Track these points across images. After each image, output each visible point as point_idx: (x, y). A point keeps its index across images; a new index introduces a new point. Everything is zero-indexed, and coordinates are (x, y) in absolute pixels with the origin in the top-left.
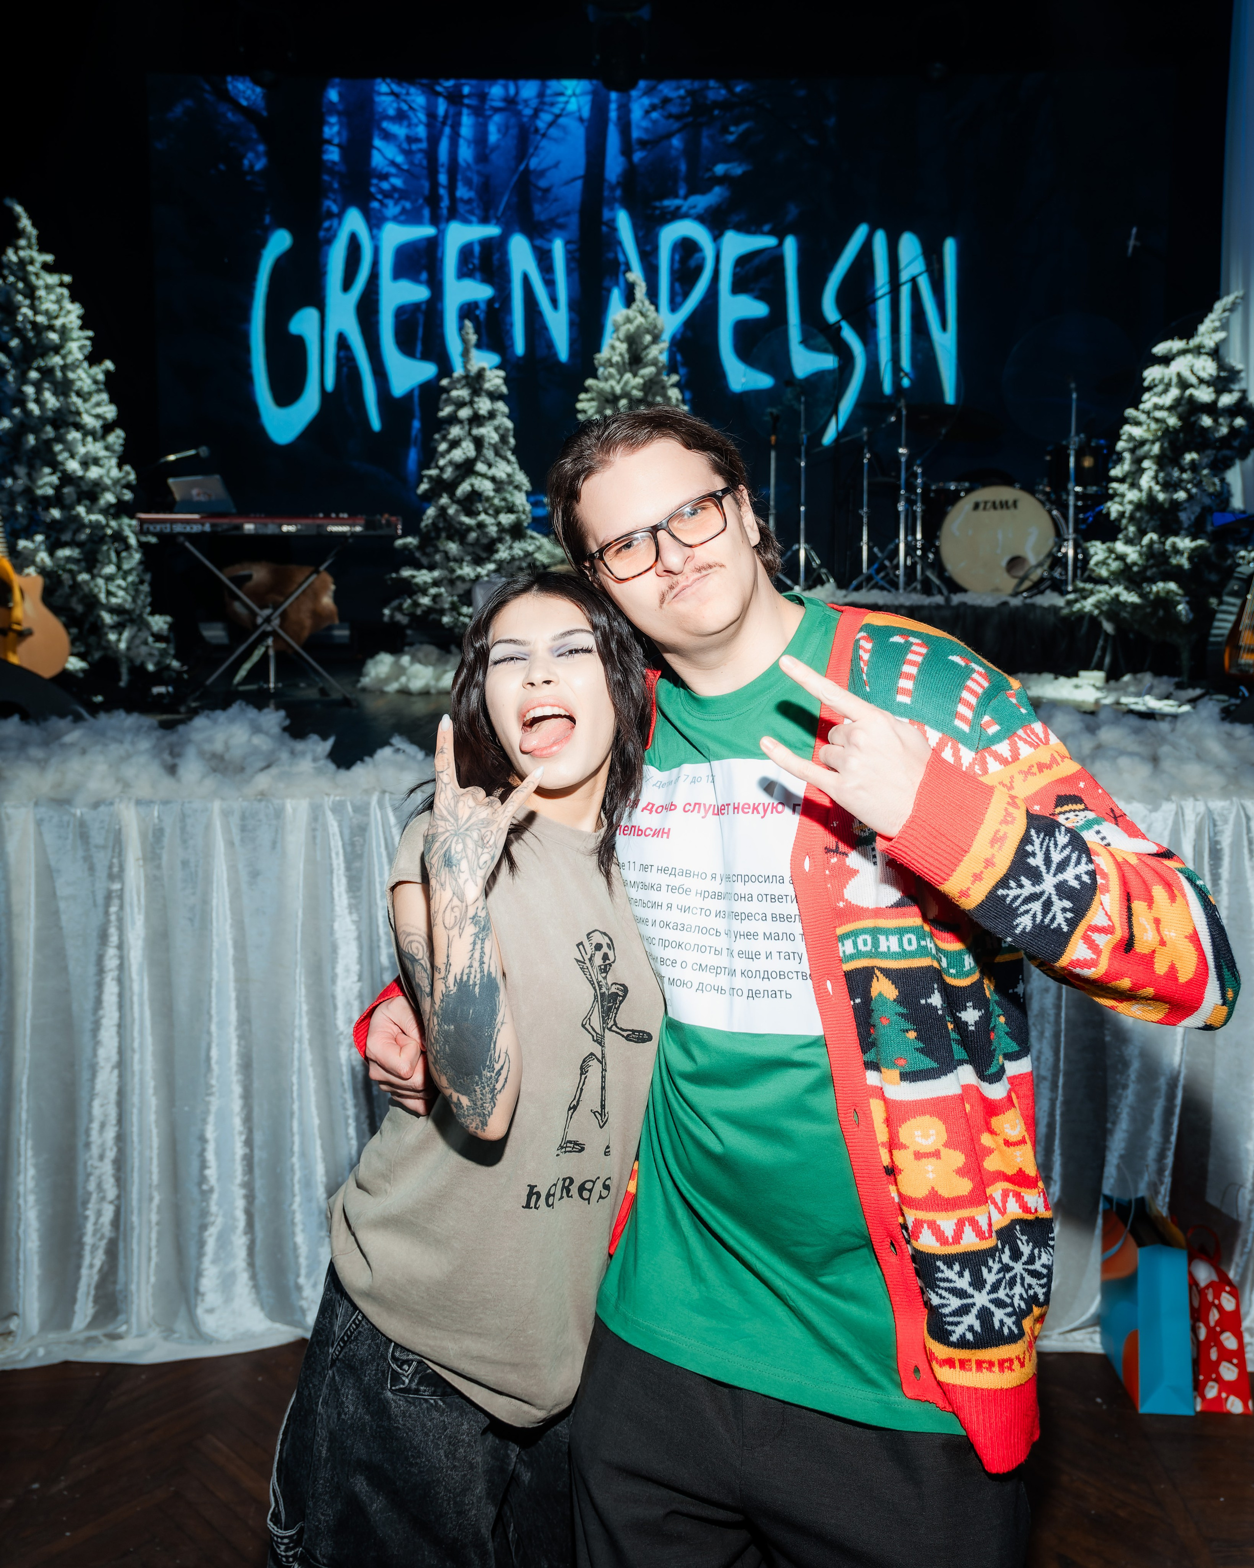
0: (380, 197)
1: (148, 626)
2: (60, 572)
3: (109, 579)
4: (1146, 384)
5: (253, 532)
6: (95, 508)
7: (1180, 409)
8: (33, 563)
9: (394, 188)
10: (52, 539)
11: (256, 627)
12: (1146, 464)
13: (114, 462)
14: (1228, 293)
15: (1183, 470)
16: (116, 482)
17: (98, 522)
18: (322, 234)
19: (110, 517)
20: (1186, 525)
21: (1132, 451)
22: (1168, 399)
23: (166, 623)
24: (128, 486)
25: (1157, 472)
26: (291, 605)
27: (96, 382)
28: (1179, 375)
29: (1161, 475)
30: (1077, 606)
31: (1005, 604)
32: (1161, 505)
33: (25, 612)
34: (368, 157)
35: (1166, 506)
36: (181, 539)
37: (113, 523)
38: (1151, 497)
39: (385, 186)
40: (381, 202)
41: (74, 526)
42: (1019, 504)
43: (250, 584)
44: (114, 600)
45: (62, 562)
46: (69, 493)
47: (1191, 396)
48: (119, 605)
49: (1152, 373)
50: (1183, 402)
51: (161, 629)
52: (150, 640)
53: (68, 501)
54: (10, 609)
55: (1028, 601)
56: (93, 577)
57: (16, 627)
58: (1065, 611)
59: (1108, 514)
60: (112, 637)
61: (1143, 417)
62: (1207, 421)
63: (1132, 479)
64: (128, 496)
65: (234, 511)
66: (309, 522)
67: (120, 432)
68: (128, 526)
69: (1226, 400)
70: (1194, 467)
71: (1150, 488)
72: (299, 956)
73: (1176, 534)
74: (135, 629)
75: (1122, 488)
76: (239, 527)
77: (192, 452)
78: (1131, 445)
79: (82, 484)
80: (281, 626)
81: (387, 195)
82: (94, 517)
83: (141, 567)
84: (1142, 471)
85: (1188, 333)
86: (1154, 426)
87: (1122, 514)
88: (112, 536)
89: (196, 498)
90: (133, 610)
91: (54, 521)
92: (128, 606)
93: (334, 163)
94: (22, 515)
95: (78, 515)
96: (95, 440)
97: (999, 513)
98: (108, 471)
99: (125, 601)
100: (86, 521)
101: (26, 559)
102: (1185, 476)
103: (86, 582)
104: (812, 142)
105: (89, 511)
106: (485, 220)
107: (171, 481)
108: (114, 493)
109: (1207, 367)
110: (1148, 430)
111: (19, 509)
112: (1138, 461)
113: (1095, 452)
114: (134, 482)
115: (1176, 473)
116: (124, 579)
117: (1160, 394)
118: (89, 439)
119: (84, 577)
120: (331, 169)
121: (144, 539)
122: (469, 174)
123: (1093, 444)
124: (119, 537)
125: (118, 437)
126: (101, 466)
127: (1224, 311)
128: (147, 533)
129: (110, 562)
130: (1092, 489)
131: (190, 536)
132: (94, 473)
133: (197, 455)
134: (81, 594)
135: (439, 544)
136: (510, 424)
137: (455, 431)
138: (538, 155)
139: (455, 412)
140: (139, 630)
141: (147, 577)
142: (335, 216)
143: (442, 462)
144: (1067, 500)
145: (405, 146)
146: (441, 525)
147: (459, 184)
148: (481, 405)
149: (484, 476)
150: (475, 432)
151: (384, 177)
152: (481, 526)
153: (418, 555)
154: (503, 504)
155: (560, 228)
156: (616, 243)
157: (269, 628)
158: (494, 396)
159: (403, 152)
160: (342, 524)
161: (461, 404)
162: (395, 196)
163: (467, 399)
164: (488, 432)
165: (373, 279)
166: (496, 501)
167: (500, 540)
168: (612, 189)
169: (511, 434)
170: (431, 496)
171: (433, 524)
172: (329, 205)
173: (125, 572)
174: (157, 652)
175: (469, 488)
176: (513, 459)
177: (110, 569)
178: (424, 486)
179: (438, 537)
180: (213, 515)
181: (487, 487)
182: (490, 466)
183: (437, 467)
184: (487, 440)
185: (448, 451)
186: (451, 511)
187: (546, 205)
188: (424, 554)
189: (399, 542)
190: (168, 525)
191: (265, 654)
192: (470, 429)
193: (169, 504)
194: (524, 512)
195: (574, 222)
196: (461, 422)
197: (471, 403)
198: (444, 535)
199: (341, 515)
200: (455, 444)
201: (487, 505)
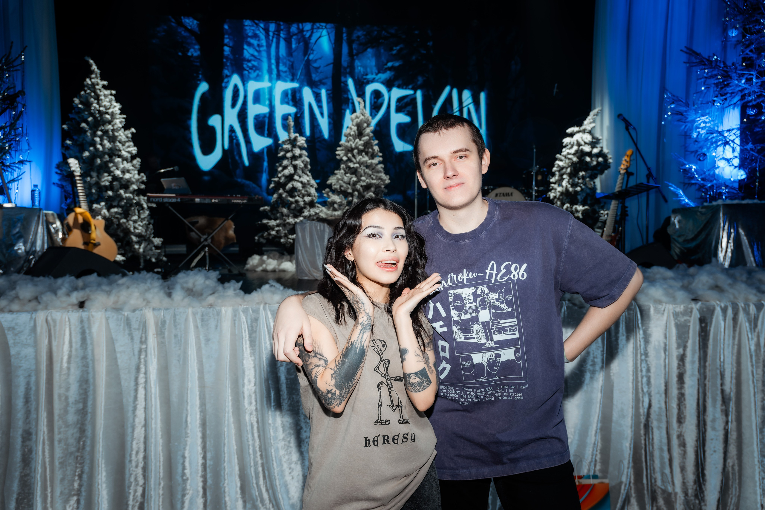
0: (248, 69)
1: (152, 242)
2: (113, 218)
3: (135, 222)
4: (564, 145)
5: (199, 202)
6: (128, 191)
7: (577, 155)
8: (100, 214)
9: (254, 66)
10: (109, 204)
11: (200, 243)
12: (565, 176)
13: (136, 172)
14: (595, 108)
15: (579, 179)
16: (137, 180)
17: (129, 197)
18: (223, 85)
19: (135, 195)
20: (580, 200)
21: (559, 171)
22: (573, 151)
23: (160, 241)
24: (143, 182)
25: (569, 180)
27: (127, 137)
28: (577, 141)
29: (571, 181)
32: (570, 193)
33: (96, 235)
34: (242, 53)
35: (573, 193)
36: (167, 205)
37: (136, 198)
38: (567, 190)
39: (250, 65)
40: (248, 71)
41: (118, 199)
42: (513, 194)
43: (198, 225)
44: (137, 231)
45: (113, 214)
46: (116, 185)
47: (582, 149)
48: (140, 233)
49: (566, 140)
50: (579, 152)
51: (158, 244)
52: (154, 248)
53: (116, 188)
54: (90, 234)
56: (128, 221)
57: (92, 241)
59: (549, 197)
60: (136, 247)
61: (563, 158)
62: (588, 159)
63: (559, 182)
64: (143, 186)
65: (191, 193)
66: (224, 198)
67: (138, 159)
68: (143, 200)
69: (595, 151)
70: (583, 177)
71: (567, 186)
72: (228, 375)
73: (577, 204)
74: (147, 243)
75: (555, 186)
76: (193, 200)
77: (171, 169)
78: (558, 169)
79: (122, 181)
80: (212, 242)
81: (251, 68)
82: (127, 195)
83: (149, 217)
84: (563, 179)
85: (580, 124)
86: (567, 161)
87: (555, 197)
88: (136, 204)
89: (174, 188)
90: (146, 235)
91: (110, 197)
92: (143, 233)
93: (228, 55)
94: (94, 194)
95: (120, 194)
96: (127, 162)
97: (505, 197)
98: (134, 176)
99: (142, 231)
100: (124, 196)
101: (97, 213)
102: (580, 181)
103: (124, 223)
104: (424, 52)
105: (125, 193)
106: (292, 80)
107: (162, 180)
108: (136, 185)
109: (588, 138)
110: (565, 163)
111: (93, 191)
112: (561, 176)
113: (542, 174)
114: (146, 181)
115: (576, 180)
116: (142, 222)
117: (570, 149)
118: (125, 162)
119: (123, 220)
120: (227, 58)
121: (150, 205)
122: (285, 61)
123: (542, 170)
124: (139, 204)
125: (138, 161)
126: (131, 173)
127: (594, 115)
128: (152, 202)
129: (135, 215)
130: (541, 188)
131: (171, 204)
132: (127, 176)
133: (173, 170)
134: (122, 228)
135: (279, 209)
136: (308, 160)
137: (285, 162)
138: (313, 53)
139: (285, 154)
140: (149, 244)
141: (152, 221)
142: (229, 77)
143: (280, 175)
144: (532, 193)
145: (257, 48)
146: (279, 202)
147: (281, 65)
148: (296, 151)
149: (298, 181)
150: (294, 163)
151: (249, 61)
152: (297, 202)
153: (269, 214)
154: (306, 193)
155: (324, 84)
156: (347, 91)
157: (206, 243)
158: (301, 148)
159: (257, 51)
160: (238, 200)
161: (287, 151)
162: (254, 69)
163: (290, 149)
164: (299, 163)
165: (245, 103)
166: (303, 192)
167: (305, 208)
168: (345, 69)
169: (309, 164)
170: (275, 190)
171: (276, 201)
172: (226, 72)
173: (142, 219)
174: (156, 254)
175: (291, 186)
176: (309, 174)
177: (135, 218)
178: (272, 185)
179: (278, 207)
180: (181, 195)
181: (299, 185)
182: (300, 177)
183: (278, 177)
184: (299, 166)
185: (282, 170)
186: (284, 196)
187: (318, 74)
188: (272, 214)
189: (262, 209)
190: (161, 199)
191: (205, 255)
192: (291, 162)
193: (161, 190)
194: (315, 196)
195: (329, 82)
196: (287, 158)
197: (292, 151)
198: (281, 206)
199: (238, 196)
200: (285, 168)
201: (299, 193)
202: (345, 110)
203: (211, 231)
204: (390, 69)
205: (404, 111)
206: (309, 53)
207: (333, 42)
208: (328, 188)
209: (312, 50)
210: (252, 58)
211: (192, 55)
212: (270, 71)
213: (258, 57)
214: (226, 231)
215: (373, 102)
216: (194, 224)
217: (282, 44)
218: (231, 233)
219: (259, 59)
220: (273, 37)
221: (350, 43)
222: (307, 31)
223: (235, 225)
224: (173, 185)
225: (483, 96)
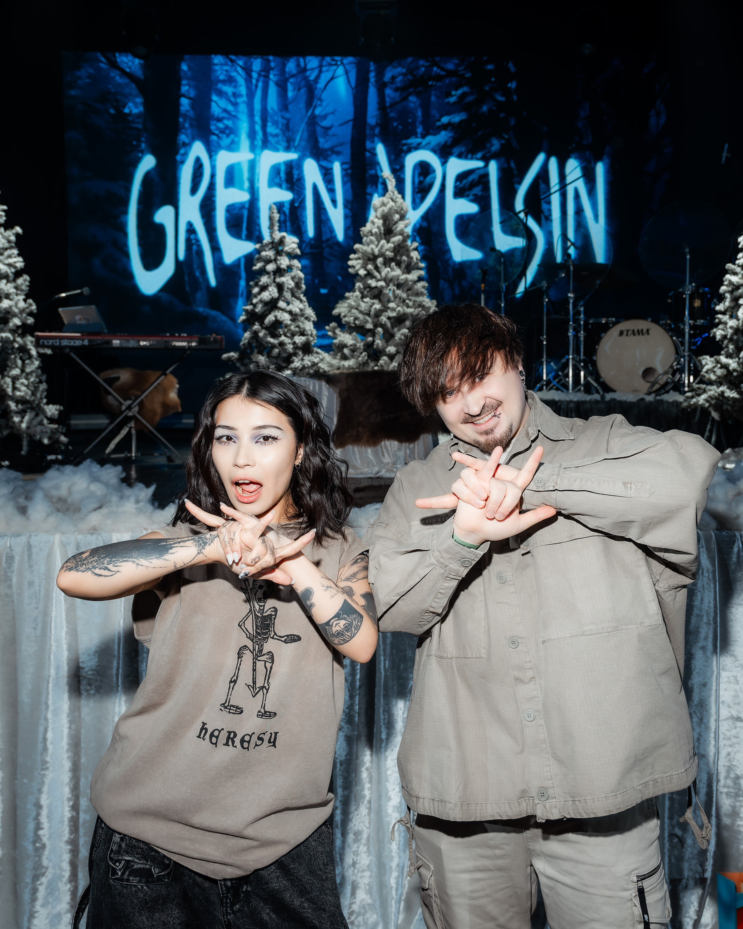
0: (217, 132)
1: (44, 412)
3: (15, 378)
4: (740, 246)
5: (118, 345)
6: (6, 329)
9: (227, 127)
11: (122, 412)
13: (23, 297)
16: (22, 311)
17: (8, 339)
18: (178, 158)
19: (16, 335)
21: (731, 292)
23: (56, 410)
24: (31, 314)
26: (146, 396)
27: (9, 242)
30: (694, 400)
31: (642, 399)
34: (209, 107)
36: (68, 350)
37: (19, 339)
39: (221, 125)
40: (217, 135)
42: (650, 332)
43: (118, 383)
44: (18, 393)
48: (22, 397)
51: (53, 414)
52: (45, 421)
55: (658, 398)
56: (3, 377)
58: (685, 404)
59: (715, 337)
60: (16, 419)
61: (738, 269)
63: (732, 311)
64: (30, 321)
65: (106, 331)
66: (159, 338)
67: (26, 277)
68: (30, 342)
74: (34, 414)
75: (725, 318)
76: (110, 342)
77: (79, 291)
78: (730, 288)
80: (139, 412)
81: (222, 131)
82: (4, 335)
83: (39, 371)
87: (725, 337)
88: (18, 349)
89: (79, 322)
90: (34, 401)
92: (29, 397)
93: (187, 111)
96: (8, 282)
97: (637, 337)
98: (16, 304)
99: (26, 394)
104: (501, 99)
106: (288, 149)
107: (60, 310)
108: (19, 318)
112: (735, 300)
113: (702, 297)
114: (35, 312)
116: (26, 379)
120: (185, 116)
121: (42, 351)
122: (276, 118)
123: (701, 291)
124: (23, 349)
125: (25, 280)
126: (11, 300)
128: (43, 346)
129: (17, 366)
130: (700, 322)
131: (74, 349)
132: (6, 304)
133: (82, 293)
135: (252, 357)
136: (302, 275)
137: (264, 279)
138: (321, 105)
139: (264, 266)
140: (37, 415)
141: (44, 378)
142: (187, 145)
143: (255, 301)
144: (684, 329)
145: (232, 99)
146: (254, 345)
147: (269, 124)
148: (282, 262)
149: (283, 310)
150: (278, 280)
151: (219, 120)
152: (282, 344)
153: (238, 365)
154: (297, 329)
155: (338, 153)
156: (375, 164)
157: (130, 414)
158: (291, 256)
159: (231, 102)
160: (182, 341)
161: (268, 261)
162: (227, 132)
163: (273, 258)
164: (287, 280)
165: (212, 187)
166: (292, 328)
167: (295, 354)
168: (373, 128)
169: (303, 282)
170: (248, 324)
171: (249, 343)
172: (183, 138)
173: (27, 374)
174: (49, 431)
175: (274, 319)
176: (304, 299)
177: (16, 372)
178: (243, 318)
179: (252, 352)
180: (90, 334)
181: (286, 317)
182: (288, 303)
183: (252, 304)
184: (286, 285)
185: (259, 293)
186: (261, 334)
187: (327, 138)
188: (243, 364)
189: (225, 356)
190: (58, 341)
191: (129, 433)
192: (275, 278)
193: (59, 326)
194: (311, 335)
195: (347, 150)
196: (268, 273)
197: (275, 260)
198: (256, 351)
199: (182, 335)
200: (264, 288)
201: (286, 330)
202: (371, 196)
203: (139, 393)
204: (445, 127)
205: (468, 196)
206: (314, 104)
207: (353, 84)
208: (335, 321)
209: (320, 99)
210: (224, 115)
211: (131, 111)
212: (252, 135)
213: (233, 113)
214: (165, 392)
215: (417, 181)
216: (111, 381)
217: (273, 90)
218: (173, 395)
219: (235, 116)
220: (257, 81)
221: (381, 87)
222: (312, 69)
223: (179, 384)
224: (77, 317)
225: (600, 169)
